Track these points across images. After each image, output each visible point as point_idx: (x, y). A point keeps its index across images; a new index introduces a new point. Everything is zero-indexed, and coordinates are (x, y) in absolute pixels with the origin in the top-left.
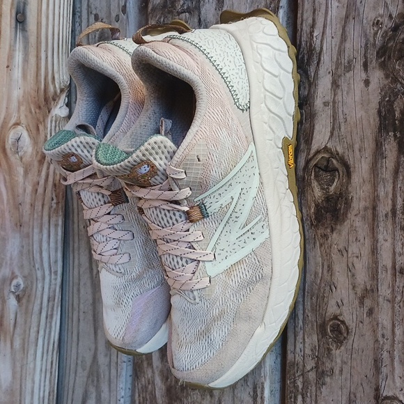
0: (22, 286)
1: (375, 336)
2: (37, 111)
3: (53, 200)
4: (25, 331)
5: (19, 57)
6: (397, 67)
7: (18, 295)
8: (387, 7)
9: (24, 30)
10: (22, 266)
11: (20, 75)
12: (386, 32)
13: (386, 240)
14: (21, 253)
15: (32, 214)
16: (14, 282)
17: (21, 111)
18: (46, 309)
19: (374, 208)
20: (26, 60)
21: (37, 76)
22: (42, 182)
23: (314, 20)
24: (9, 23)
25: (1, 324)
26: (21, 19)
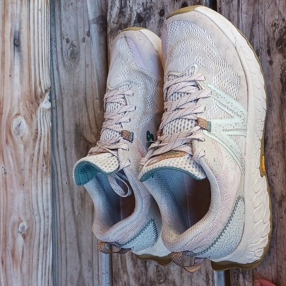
0: (26, 228)
2: (31, 105)
3: (43, 166)
4: (29, 260)
5: (17, 69)
7: (24, 234)
8: (281, 14)
9: (19, 51)
10: (25, 214)
11: (18, 81)
12: (281, 30)
14: (24, 203)
15: (30, 176)
16: (21, 225)
17: (20, 105)
18: (42, 243)
19: (284, 142)
20: (22, 71)
21: (29, 81)
22: (36, 154)
24: (9, 46)
25: (13, 255)
26: (17, 44)
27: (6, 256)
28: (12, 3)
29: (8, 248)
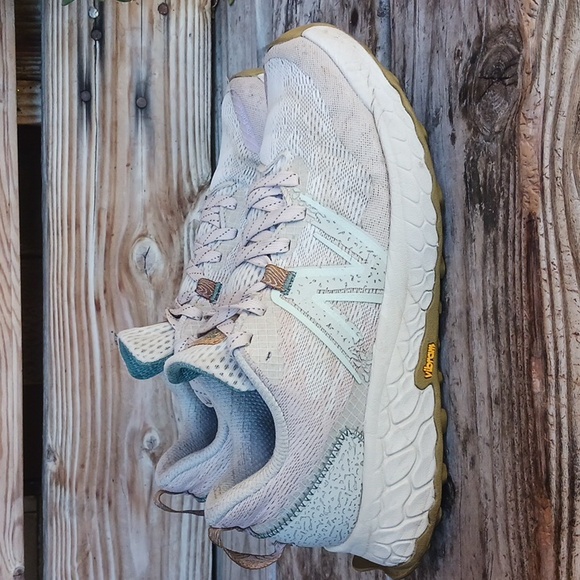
0: (158, 442)
1: (479, 496)
2: (169, 217)
5: (142, 152)
6: (478, 113)
7: (153, 454)
8: (466, 31)
9: (147, 117)
10: (156, 417)
11: (145, 174)
12: (466, 66)
13: (481, 358)
14: (155, 399)
16: (147, 437)
17: (148, 219)
19: (468, 313)
20: (151, 155)
21: (167, 173)
23: (405, 61)
24: (127, 110)
25: (131, 491)
26: (142, 104)
27: (116, 492)
28: (132, 29)
29: (121, 476)
